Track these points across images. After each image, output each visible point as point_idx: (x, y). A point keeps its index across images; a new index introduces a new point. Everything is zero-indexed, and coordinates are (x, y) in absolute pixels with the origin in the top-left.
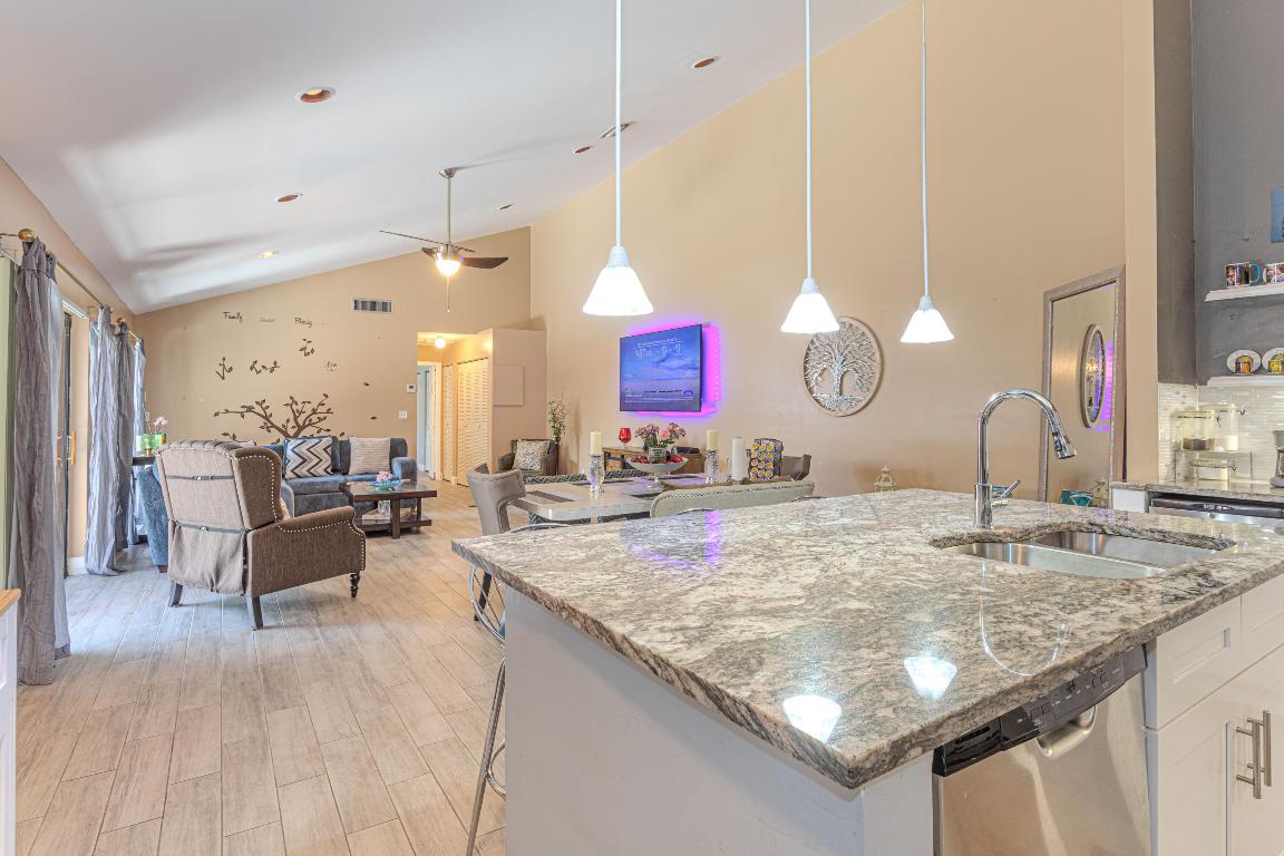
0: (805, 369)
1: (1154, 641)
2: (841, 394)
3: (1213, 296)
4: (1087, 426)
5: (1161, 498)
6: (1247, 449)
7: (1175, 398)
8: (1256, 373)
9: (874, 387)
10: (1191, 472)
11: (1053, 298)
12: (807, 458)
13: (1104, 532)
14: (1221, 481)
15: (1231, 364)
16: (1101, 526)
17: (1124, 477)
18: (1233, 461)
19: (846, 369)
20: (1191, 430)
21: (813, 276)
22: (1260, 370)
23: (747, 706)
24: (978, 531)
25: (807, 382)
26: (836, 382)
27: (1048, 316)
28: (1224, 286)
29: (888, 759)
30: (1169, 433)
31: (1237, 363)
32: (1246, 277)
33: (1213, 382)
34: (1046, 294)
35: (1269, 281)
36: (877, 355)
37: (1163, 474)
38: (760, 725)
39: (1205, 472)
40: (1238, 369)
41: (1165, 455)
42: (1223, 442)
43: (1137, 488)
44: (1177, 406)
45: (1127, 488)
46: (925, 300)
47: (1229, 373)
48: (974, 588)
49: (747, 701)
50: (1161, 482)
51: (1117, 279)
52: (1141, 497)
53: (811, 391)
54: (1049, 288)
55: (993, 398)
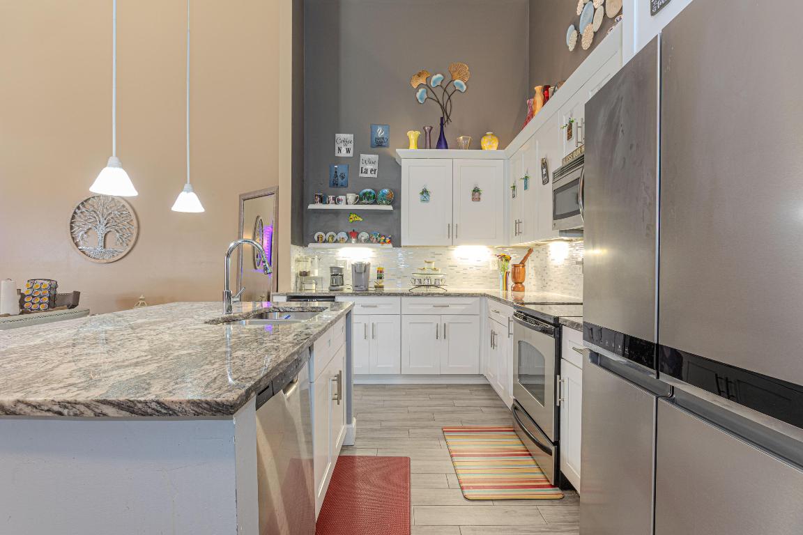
0: (72, 228)
1: (313, 345)
2: (105, 247)
3: (311, 207)
4: (256, 268)
5: (292, 298)
6: (321, 275)
7: (297, 252)
8: (324, 242)
9: (131, 244)
10: (301, 287)
11: (245, 198)
12: (77, 295)
13: (280, 311)
14: (312, 289)
15: (316, 238)
16: (278, 308)
17: (277, 291)
18: (317, 280)
19: (108, 230)
20: (303, 267)
21: (117, 156)
22: (325, 241)
23: (158, 402)
24: (225, 316)
25: (73, 238)
26: (101, 238)
27: (241, 208)
28: (314, 203)
29: (244, 398)
30: (295, 269)
31: (318, 238)
32: (322, 201)
33: (311, 245)
34: (240, 196)
35: (329, 203)
36: (135, 222)
37: (292, 289)
38: (169, 409)
39: (307, 286)
40: (318, 240)
41: (293, 279)
42: (313, 273)
43: (283, 295)
44: (297, 256)
45: (279, 295)
46: (187, 186)
47: (315, 242)
48: (241, 335)
49: (157, 399)
50: (292, 292)
51: (275, 193)
52: (285, 298)
53: (77, 245)
54: (242, 193)
55: (232, 245)
